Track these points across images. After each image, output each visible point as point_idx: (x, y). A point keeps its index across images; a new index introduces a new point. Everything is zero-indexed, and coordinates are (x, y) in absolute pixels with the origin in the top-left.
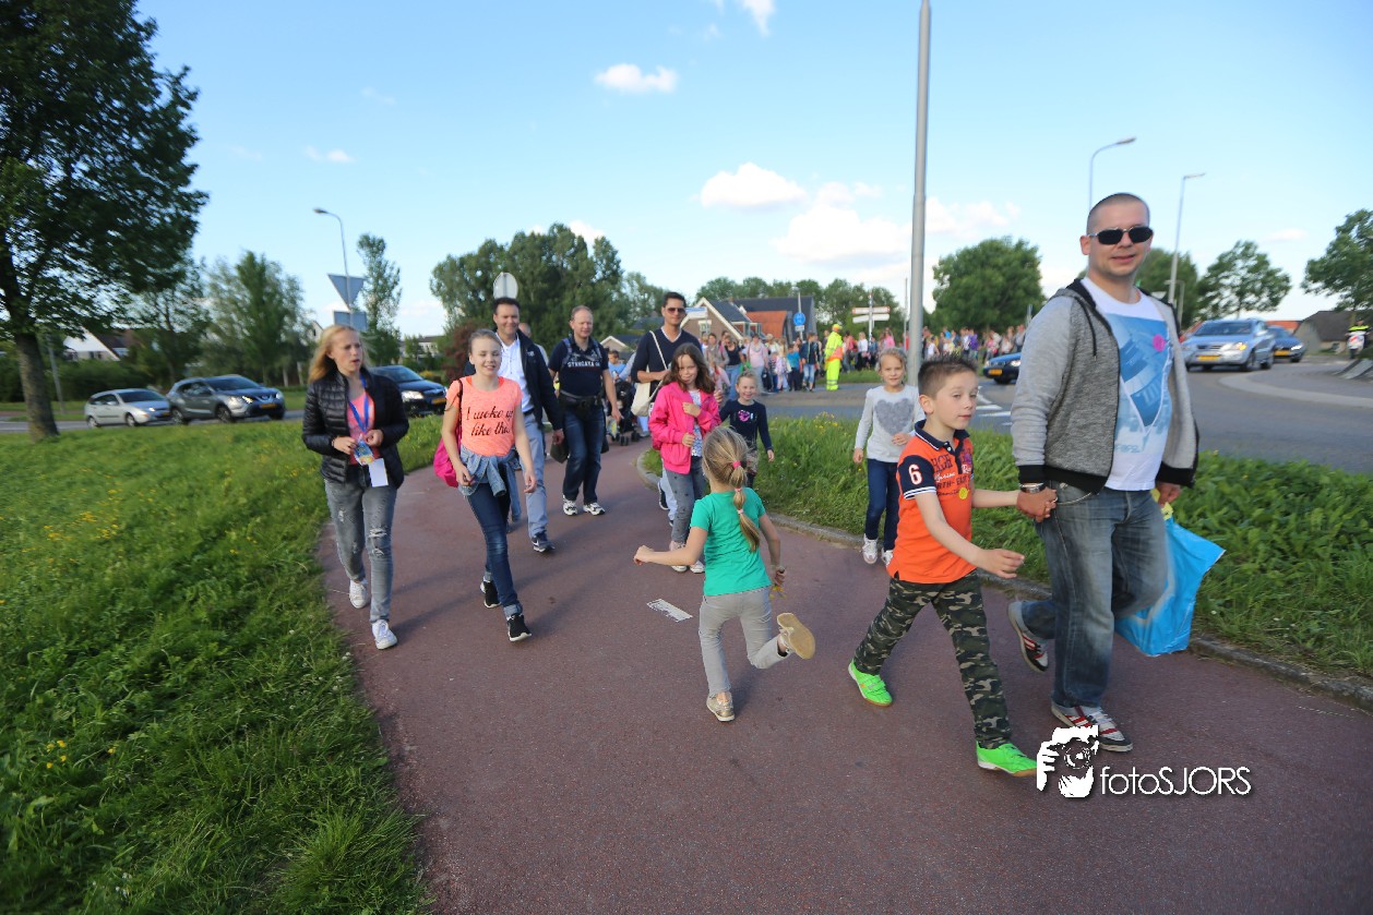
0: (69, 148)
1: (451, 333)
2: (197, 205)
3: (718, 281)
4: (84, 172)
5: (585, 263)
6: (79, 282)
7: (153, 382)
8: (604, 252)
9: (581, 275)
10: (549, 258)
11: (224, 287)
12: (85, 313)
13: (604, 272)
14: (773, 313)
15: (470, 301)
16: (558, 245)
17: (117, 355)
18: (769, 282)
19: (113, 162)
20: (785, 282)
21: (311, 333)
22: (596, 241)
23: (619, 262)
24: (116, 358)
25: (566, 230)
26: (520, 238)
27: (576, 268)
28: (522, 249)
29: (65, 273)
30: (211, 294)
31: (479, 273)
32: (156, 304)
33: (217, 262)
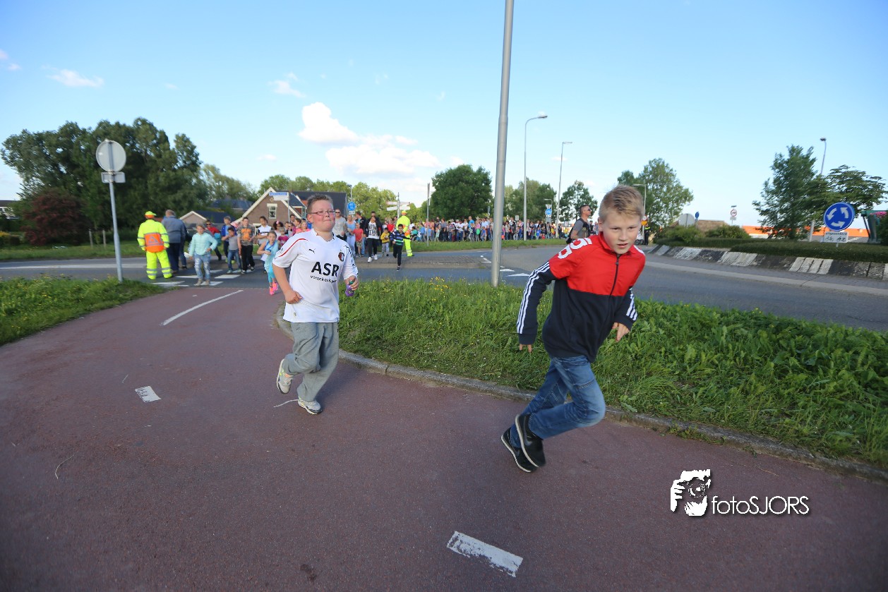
1: (28, 200)
3: (277, 177)
5: (167, 152)
8: (185, 146)
9: (164, 162)
10: (133, 146)
13: (184, 162)
15: (51, 174)
16: (141, 135)
18: (314, 181)
20: (325, 181)
22: (177, 136)
23: (197, 156)
25: (151, 125)
27: (159, 156)
31: (60, 150)
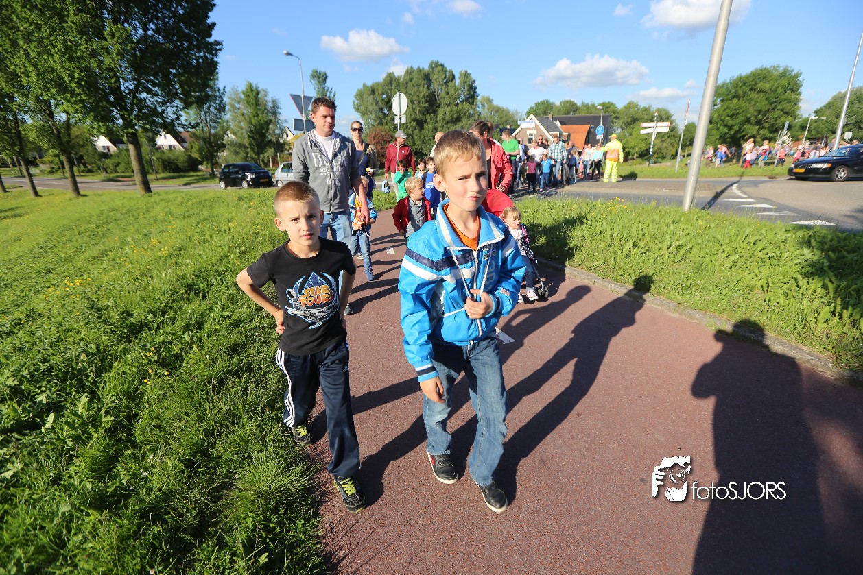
0: (145, 15)
2: (217, 51)
3: (543, 103)
4: (152, 29)
5: (453, 89)
6: (157, 101)
7: (201, 163)
8: (466, 81)
9: (450, 98)
10: (429, 86)
11: (237, 106)
12: (160, 120)
13: (465, 96)
14: (580, 126)
15: (379, 116)
16: (436, 77)
17: (182, 147)
18: (579, 104)
19: (168, 22)
20: (590, 104)
21: (285, 135)
22: (461, 74)
23: (476, 88)
24: (182, 149)
25: (442, 66)
26: (410, 72)
27: (448, 93)
28: (412, 79)
29: (149, 96)
30: (229, 110)
31: (384, 96)
32: (201, 117)
33: (232, 90)
